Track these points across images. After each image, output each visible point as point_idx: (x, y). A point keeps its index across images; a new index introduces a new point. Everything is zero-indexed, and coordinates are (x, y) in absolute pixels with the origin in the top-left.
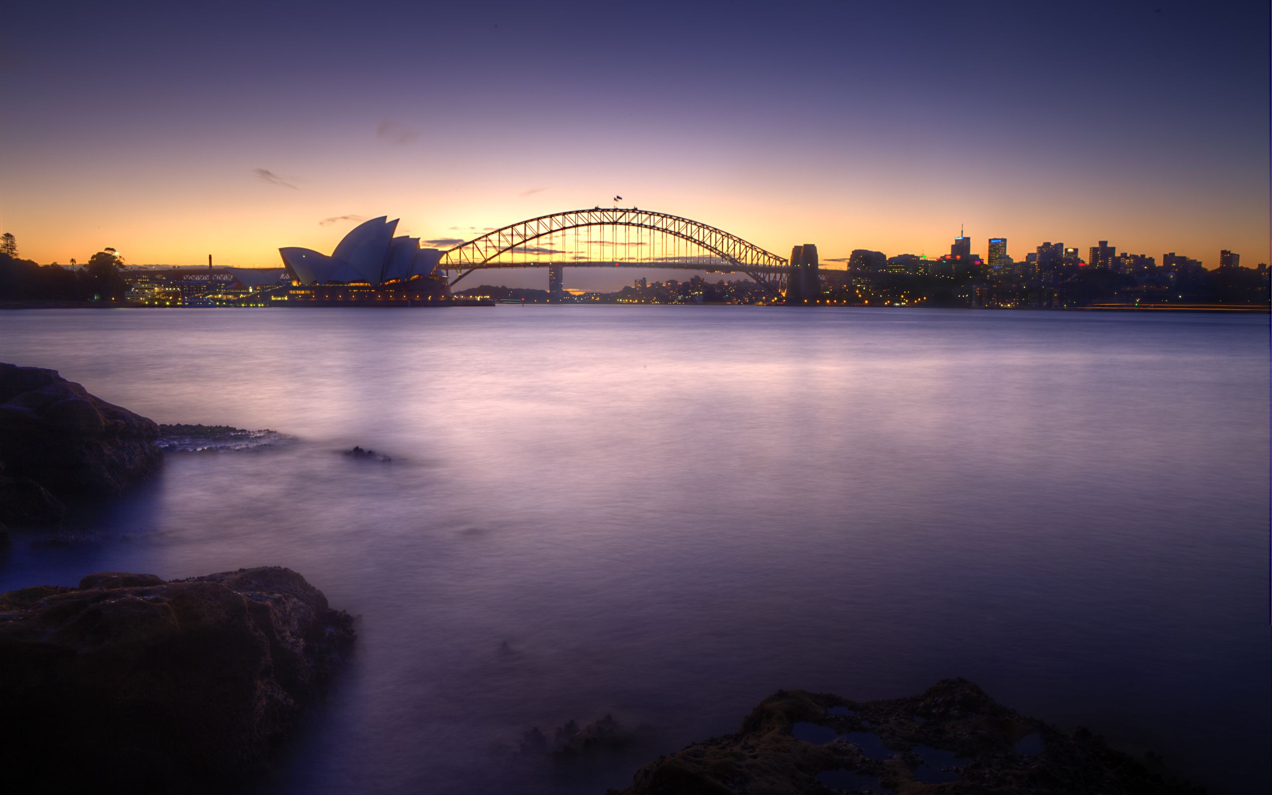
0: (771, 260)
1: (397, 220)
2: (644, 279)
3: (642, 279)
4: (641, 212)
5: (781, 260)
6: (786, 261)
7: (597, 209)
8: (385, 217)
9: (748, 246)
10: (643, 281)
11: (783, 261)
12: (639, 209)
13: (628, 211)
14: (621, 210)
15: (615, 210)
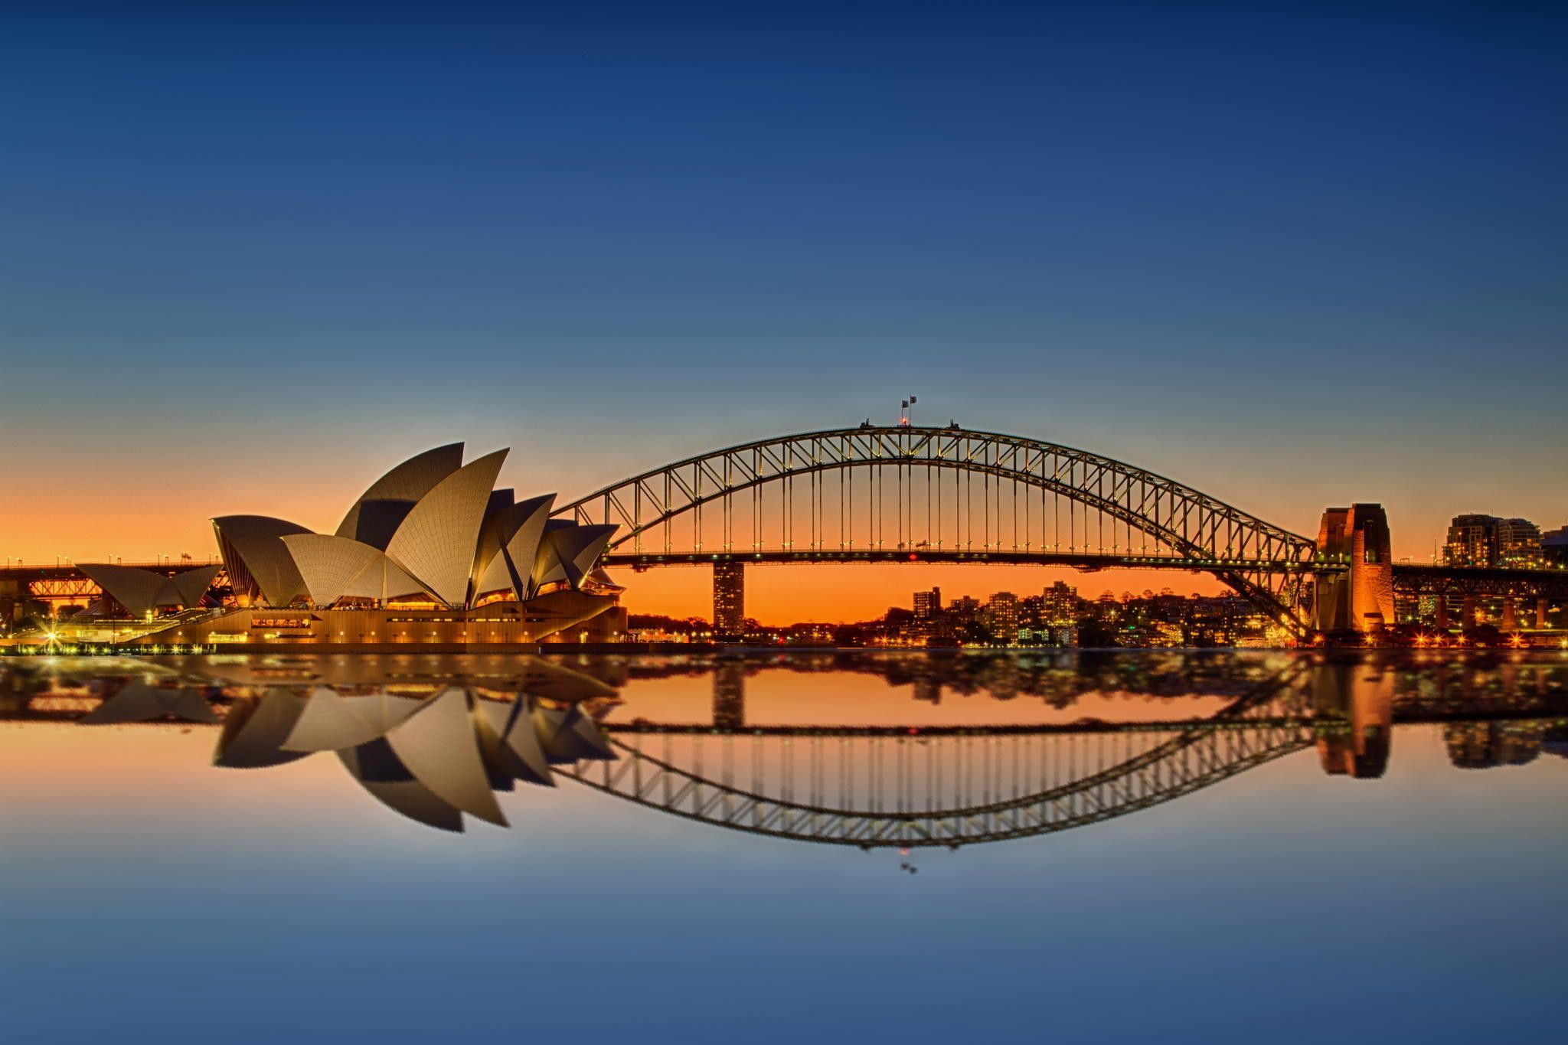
0: (1275, 543)
1: (506, 451)
2: (936, 589)
3: (931, 591)
4: (966, 434)
5: (1298, 541)
6: (1312, 544)
7: (865, 428)
8: (458, 448)
9: (1217, 511)
10: (934, 597)
11: (1304, 545)
12: (961, 427)
13: (936, 431)
14: (919, 431)
15: (906, 430)
